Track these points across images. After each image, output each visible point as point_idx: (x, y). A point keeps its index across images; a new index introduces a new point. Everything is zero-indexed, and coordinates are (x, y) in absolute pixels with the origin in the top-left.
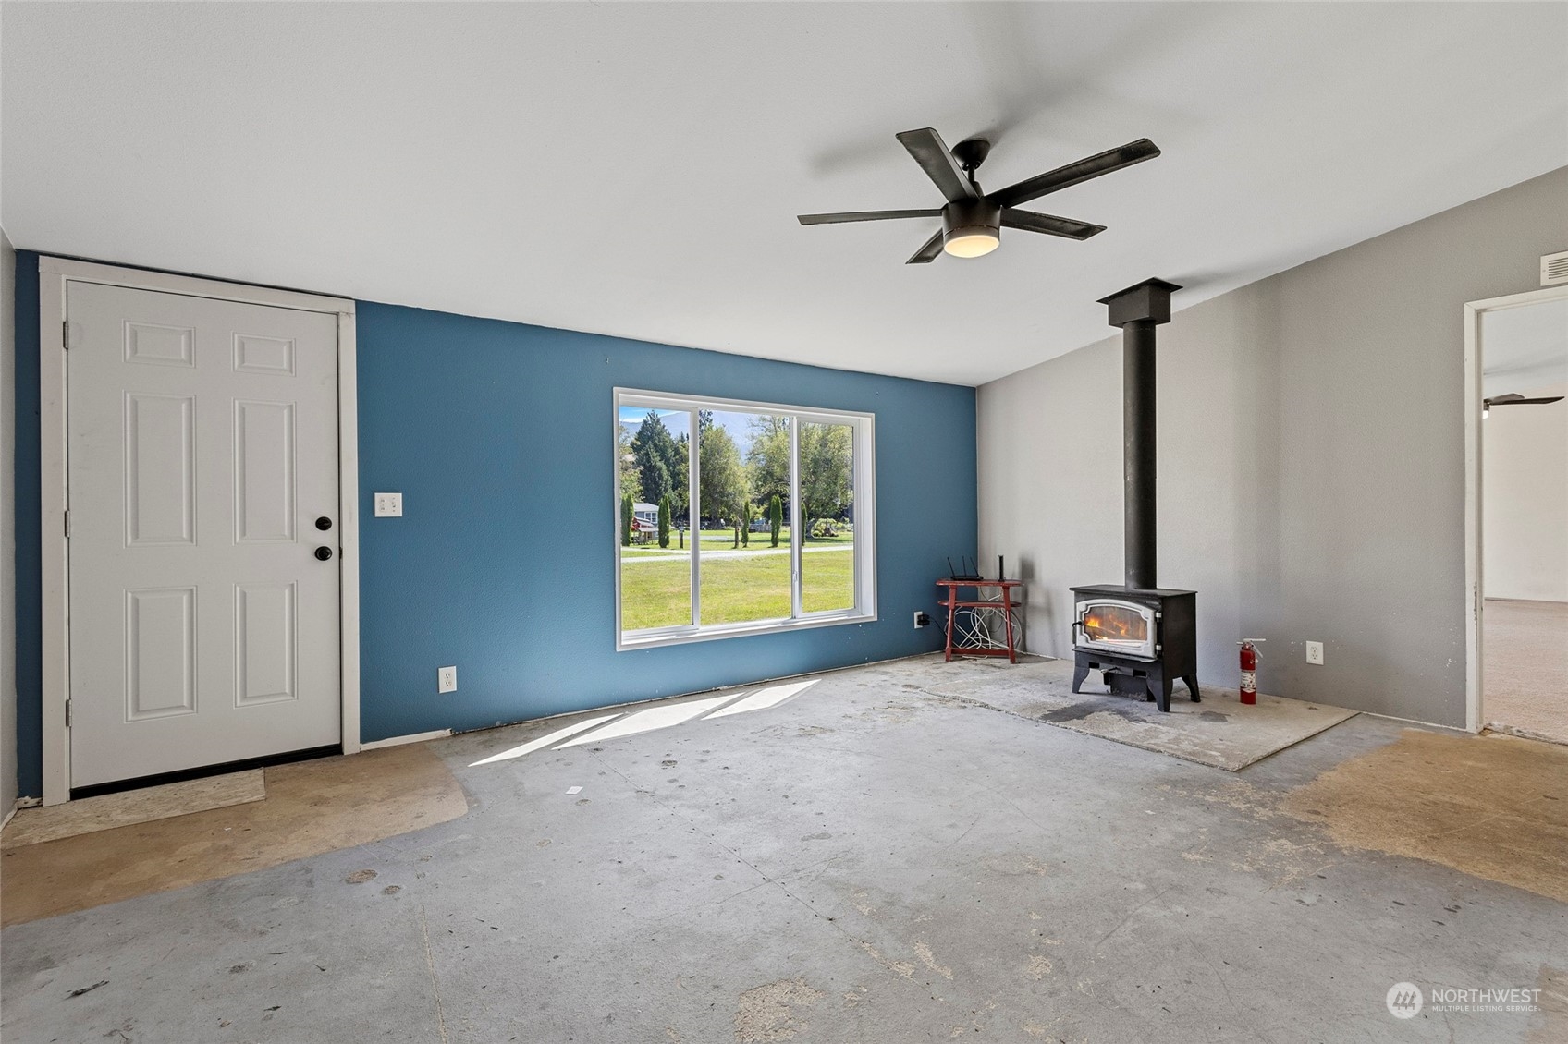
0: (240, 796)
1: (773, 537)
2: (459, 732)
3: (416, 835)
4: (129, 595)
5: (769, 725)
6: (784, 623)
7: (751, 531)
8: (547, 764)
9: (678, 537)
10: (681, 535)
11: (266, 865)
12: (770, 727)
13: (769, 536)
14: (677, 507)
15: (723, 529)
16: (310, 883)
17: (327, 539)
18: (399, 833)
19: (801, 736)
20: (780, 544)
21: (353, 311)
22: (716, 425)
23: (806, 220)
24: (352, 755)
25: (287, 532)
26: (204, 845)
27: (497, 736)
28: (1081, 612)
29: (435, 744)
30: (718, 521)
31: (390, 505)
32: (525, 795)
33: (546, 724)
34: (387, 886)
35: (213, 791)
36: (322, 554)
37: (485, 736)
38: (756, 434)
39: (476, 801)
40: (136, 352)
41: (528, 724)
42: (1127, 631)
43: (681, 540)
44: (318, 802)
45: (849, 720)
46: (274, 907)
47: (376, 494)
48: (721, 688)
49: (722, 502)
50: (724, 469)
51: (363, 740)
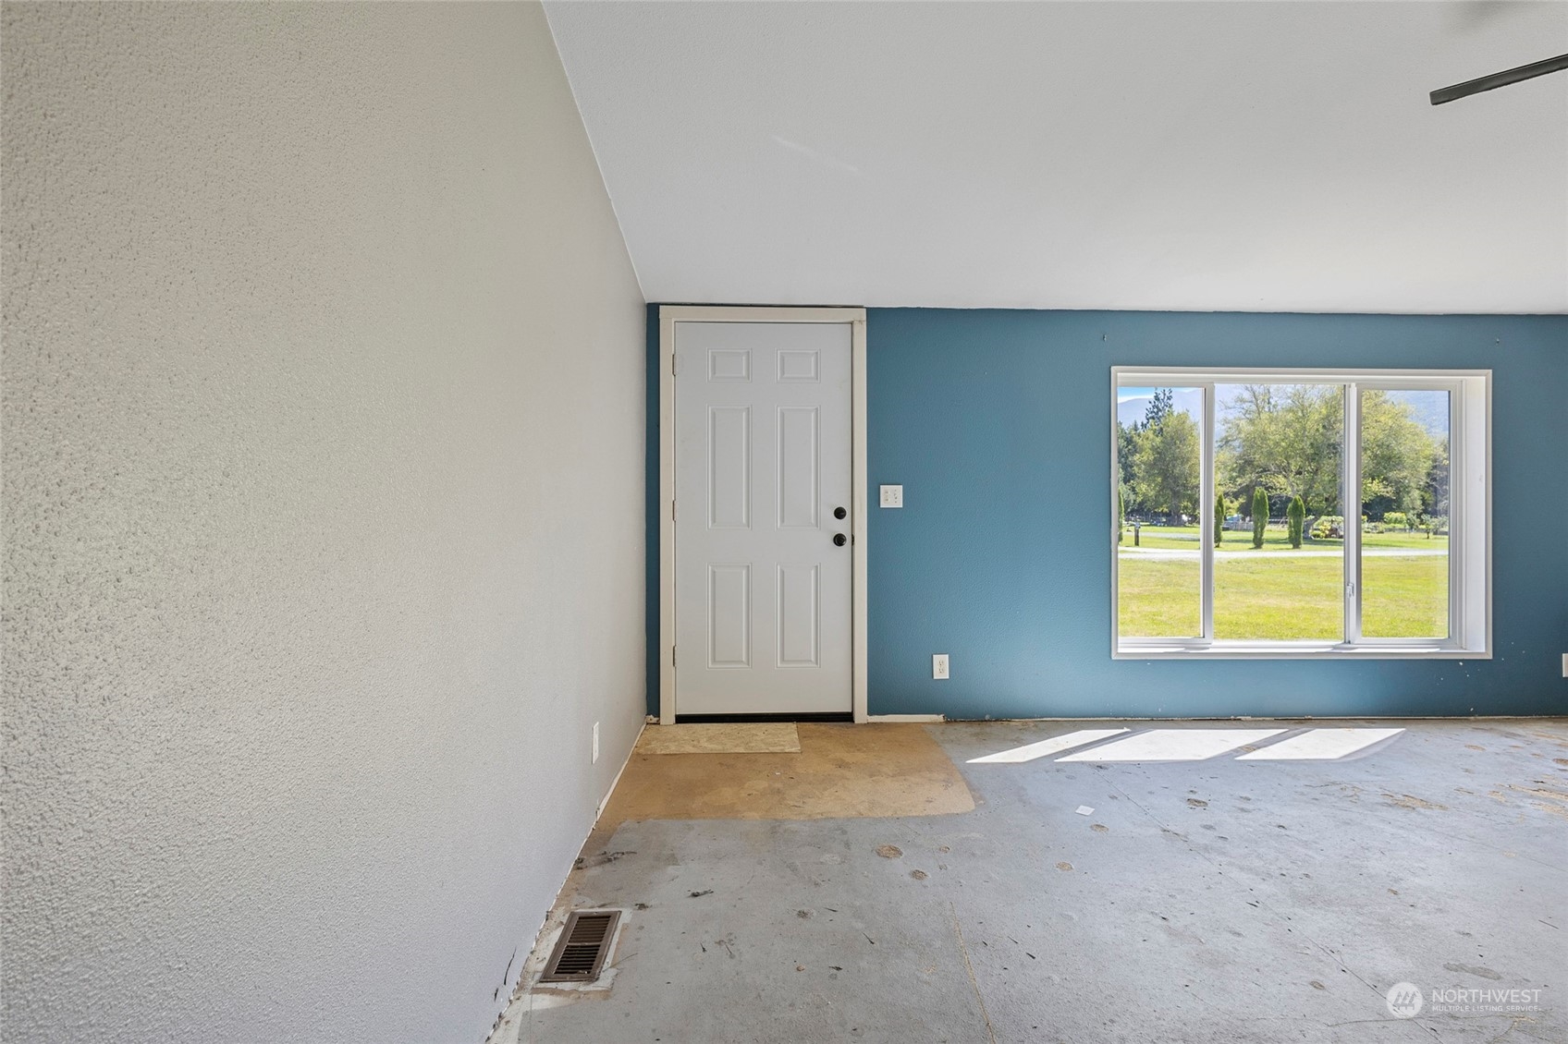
0: (783, 745)
1: (1255, 536)
2: (952, 719)
3: (931, 821)
4: (710, 568)
5: (1332, 779)
6: (1334, 647)
7: (1225, 529)
8: (1047, 772)
9: (1133, 534)
10: (1137, 532)
11: (810, 816)
12: (1334, 783)
13: (1250, 535)
14: (1130, 501)
15: (1185, 526)
16: (847, 845)
17: (841, 527)
18: (914, 814)
19: (1390, 806)
20: (1264, 546)
21: (865, 318)
22: (1178, 409)
23: (1440, 97)
24: (861, 724)
25: (813, 521)
26: (762, 784)
27: (988, 730)
29: (930, 727)
30: (1180, 517)
31: (892, 497)
32: (1030, 803)
33: (1036, 726)
34: (914, 870)
35: (763, 736)
36: (839, 540)
37: (975, 729)
38: (1230, 417)
39: (981, 798)
40: (715, 373)
41: (1016, 723)
43: (1137, 537)
44: (841, 764)
45: (1468, 798)
46: (821, 860)
47: (881, 486)
48: (1242, 718)
49: (1184, 496)
50: (1188, 460)
51: (870, 713)
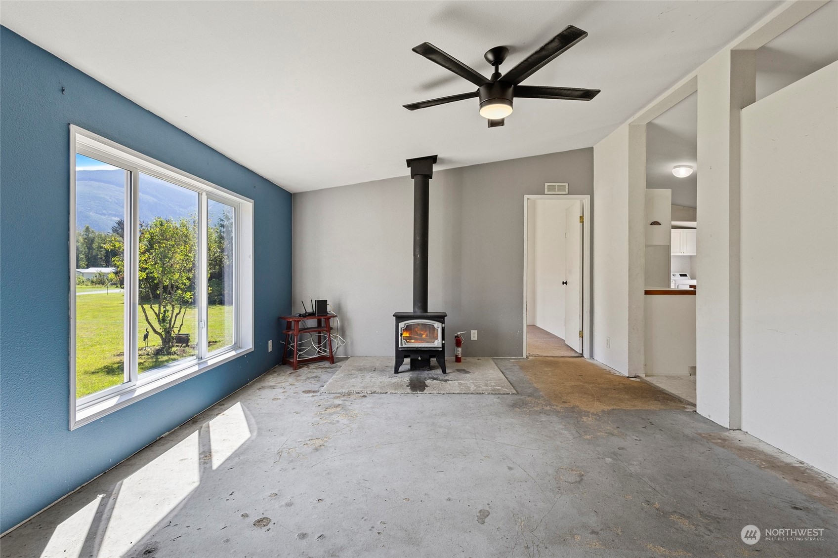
28: (401, 328)
42: (427, 335)
